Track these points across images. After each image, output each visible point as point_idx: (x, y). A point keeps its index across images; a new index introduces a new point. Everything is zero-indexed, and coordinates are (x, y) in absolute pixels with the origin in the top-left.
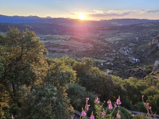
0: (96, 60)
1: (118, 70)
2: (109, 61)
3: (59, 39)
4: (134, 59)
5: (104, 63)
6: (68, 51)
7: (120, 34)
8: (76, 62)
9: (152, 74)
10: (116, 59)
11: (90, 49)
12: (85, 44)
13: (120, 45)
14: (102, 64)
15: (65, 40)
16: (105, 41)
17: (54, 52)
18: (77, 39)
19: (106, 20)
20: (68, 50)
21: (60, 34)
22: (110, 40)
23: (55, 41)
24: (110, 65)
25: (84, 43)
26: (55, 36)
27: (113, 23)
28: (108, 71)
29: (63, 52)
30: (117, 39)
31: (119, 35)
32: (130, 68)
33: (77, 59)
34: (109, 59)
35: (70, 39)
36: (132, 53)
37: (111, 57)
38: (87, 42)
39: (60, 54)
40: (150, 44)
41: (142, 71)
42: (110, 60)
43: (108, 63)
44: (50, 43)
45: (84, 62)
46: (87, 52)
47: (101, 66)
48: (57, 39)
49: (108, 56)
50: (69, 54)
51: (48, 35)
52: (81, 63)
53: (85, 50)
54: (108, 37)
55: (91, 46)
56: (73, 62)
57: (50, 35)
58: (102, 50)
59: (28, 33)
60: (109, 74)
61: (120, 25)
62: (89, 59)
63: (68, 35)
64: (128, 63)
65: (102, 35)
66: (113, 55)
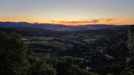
0: (76, 58)
1: (97, 67)
3: (44, 40)
4: (109, 57)
5: (83, 61)
6: (51, 51)
7: (95, 36)
8: (58, 61)
9: (126, 70)
10: (94, 57)
11: (71, 49)
12: (66, 44)
13: (95, 44)
14: (82, 62)
15: (49, 41)
16: (83, 42)
17: (39, 51)
18: (60, 40)
19: (82, 26)
20: (51, 50)
21: (45, 36)
22: (87, 40)
23: (40, 42)
25: (65, 43)
26: (41, 37)
27: (89, 28)
28: (88, 68)
29: (47, 52)
30: (93, 40)
31: (94, 37)
32: (107, 65)
33: (60, 58)
34: (88, 57)
35: (53, 41)
36: (106, 51)
37: (89, 55)
38: (68, 43)
39: (44, 53)
40: (119, 43)
41: (118, 67)
42: (89, 58)
43: (88, 61)
44: (36, 44)
45: (65, 60)
46: (68, 51)
48: (42, 41)
49: (86, 54)
50: (52, 53)
51: (34, 37)
52: (62, 61)
53: (66, 49)
54: (86, 39)
55: (72, 46)
56: (55, 61)
57: (36, 37)
58: (81, 49)
60: (89, 70)
61: (94, 29)
62: (70, 57)
63: (51, 37)
64: (104, 60)
65: (80, 37)
66: (91, 54)
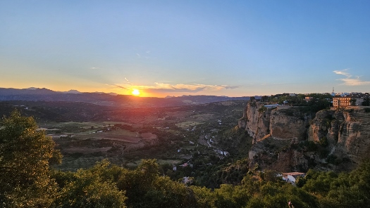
0: (163, 162)
1: (202, 175)
2: (186, 161)
3: (92, 128)
4: (222, 153)
5: (177, 166)
6: (108, 151)
7: (196, 116)
8: (126, 171)
9: (250, 173)
10: (196, 155)
11: (152, 144)
12: (142, 135)
13: (198, 132)
14: (175, 168)
15: (105, 130)
16: (177, 129)
17: (77, 155)
18: (129, 126)
19: (174, 98)
20: (109, 148)
21: (93, 120)
22: (183, 125)
23: (81, 134)
24: (188, 167)
25: (140, 133)
26: (83, 123)
27: (185, 101)
28: (186, 179)
29: (98, 154)
30: (194, 124)
31: (196, 118)
32: (219, 169)
33: (128, 164)
34: (185, 157)
35: (113, 128)
36: (217, 143)
37: (188, 152)
38: (146, 132)
39: (91, 158)
40: (236, 127)
41: (237, 170)
42: (188, 158)
43: (185, 165)
44: (71, 139)
45: (141, 168)
46: (146, 148)
47: (174, 171)
48: (84, 130)
49: (183, 152)
50: (111, 156)
51: (66, 123)
52: (135, 172)
53: (142, 145)
54: (181, 122)
55: (154, 137)
56: (120, 173)
57: (72, 122)
58: (172, 142)
59: (17, 121)
60: (189, 184)
61: (194, 103)
62: (152, 161)
63: (109, 121)
64: (214, 159)
65: (170, 119)
66: (191, 150)
